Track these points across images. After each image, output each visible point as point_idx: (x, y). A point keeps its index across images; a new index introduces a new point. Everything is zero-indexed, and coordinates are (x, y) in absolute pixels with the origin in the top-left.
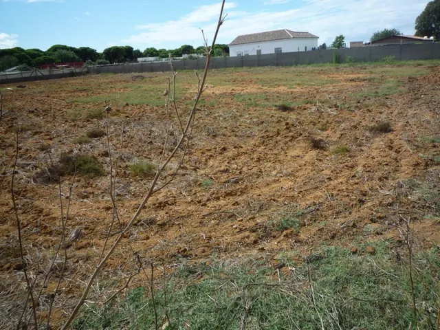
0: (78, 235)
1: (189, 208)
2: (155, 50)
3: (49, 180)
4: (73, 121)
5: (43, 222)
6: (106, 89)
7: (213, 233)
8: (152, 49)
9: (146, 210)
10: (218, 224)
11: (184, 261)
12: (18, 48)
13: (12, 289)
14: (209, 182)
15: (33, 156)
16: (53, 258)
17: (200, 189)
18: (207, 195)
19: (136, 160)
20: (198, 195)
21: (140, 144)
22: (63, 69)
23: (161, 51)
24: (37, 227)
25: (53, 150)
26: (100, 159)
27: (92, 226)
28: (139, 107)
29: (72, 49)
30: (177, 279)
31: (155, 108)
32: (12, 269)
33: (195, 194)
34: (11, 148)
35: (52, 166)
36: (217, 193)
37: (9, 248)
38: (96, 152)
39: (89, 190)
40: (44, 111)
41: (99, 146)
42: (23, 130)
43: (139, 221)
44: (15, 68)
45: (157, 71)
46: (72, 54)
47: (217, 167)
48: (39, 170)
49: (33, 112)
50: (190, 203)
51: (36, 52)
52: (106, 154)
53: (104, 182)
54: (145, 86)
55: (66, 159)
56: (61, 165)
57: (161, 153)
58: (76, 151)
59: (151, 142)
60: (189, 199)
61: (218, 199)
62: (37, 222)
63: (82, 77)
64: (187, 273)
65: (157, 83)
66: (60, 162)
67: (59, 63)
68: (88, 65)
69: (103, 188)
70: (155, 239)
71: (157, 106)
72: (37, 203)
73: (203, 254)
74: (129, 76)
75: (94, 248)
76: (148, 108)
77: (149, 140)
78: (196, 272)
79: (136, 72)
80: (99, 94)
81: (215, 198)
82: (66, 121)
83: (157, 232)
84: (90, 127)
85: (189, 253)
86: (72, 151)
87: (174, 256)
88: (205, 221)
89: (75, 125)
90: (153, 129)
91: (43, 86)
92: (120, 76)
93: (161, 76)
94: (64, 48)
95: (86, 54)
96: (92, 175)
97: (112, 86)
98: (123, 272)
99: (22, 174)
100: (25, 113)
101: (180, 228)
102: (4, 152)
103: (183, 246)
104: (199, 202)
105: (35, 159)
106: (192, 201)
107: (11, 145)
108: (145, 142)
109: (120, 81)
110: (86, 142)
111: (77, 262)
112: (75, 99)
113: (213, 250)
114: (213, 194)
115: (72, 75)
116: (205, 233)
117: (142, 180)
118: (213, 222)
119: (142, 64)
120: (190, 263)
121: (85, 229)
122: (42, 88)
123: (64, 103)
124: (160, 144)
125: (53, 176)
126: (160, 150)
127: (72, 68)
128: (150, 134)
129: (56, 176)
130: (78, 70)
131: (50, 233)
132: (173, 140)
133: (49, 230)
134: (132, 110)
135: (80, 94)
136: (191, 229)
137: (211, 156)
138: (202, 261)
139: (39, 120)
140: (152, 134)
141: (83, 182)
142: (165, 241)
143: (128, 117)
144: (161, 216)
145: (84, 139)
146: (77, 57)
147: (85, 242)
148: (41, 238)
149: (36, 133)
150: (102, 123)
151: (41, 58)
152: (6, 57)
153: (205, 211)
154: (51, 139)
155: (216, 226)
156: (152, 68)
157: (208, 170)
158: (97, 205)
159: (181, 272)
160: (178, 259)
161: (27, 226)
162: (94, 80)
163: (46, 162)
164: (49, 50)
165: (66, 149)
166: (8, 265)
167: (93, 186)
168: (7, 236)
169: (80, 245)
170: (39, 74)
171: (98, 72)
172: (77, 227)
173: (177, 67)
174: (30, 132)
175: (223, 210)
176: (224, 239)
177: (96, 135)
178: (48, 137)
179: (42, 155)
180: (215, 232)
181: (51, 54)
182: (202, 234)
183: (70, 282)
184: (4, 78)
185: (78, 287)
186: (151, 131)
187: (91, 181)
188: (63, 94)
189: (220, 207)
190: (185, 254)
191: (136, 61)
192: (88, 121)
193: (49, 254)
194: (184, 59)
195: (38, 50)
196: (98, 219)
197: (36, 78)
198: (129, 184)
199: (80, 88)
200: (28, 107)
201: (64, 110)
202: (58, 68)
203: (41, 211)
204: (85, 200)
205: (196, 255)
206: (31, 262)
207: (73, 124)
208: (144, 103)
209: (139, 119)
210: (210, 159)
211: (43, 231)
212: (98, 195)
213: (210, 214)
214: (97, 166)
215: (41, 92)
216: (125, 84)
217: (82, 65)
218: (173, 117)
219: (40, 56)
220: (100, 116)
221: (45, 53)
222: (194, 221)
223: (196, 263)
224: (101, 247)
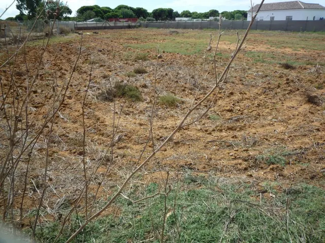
0: (120, 139)
1: (198, 135)
2: (189, 13)
3: (106, 99)
4: (126, 60)
5: (99, 127)
6: (150, 39)
7: (213, 156)
8: (187, 11)
9: (167, 130)
10: (218, 150)
11: (189, 172)
12: (96, 6)
13: (75, 166)
14: (216, 117)
15: (98, 81)
16: (102, 151)
17: (208, 121)
18: (213, 127)
19: (165, 93)
20: (206, 125)
21: (169, 82)
22: (123, 23)
23: (193, 13)
24: (95, 129)
25: (111, 79)
26: (141, 89)
27: (129, 135)
28: (172, 54)
29: (131, 8)
30: (182, 184)
31: (183, 56)
32: (76, 154)
33: (204, 124)
34: (85, 74)
35: (109, 90)
36: (221, 127)
37: (76, 140)
38: (139, 84)
39: (131, 109)
40: (108, 51)
41: (141, 80)
42: (93, 63)
43: (161, 137)
44: (93, 19)
45: (188, 28)
46: (131, 12)
47: (224, 107)
48: (100, 91)
49: (101, 51)
50: (199, 130)
51: (107, 9)
52: (145, 86)
53: (141, 106)
54: (179, 39)
55: (119, 86)
56: (115, 90)
57: (184, 90)
58: (125, 82)
59: (177, 81)
60: (199, 127)
61: (221, 131)
62: (95, 126)
63: (136, 29)
64: (190, 181)
65: (187, 38)
66: (114, 88)
67: (121, 18)
68: (141, 21)
69: (140, 110)
70: (170, 152)
71: (185, 55)
72: (97, 113)
73: (204, 170)
74: (168, 31)
75: (129, 150)
76: (178, 56)
77: (176, 80)
78: (196, 182)
79: (173, 28)
80: (146, 42)
81: (218, 129)
82: (122, 60)
83: (173, 147)
84: (137, 66)
85: (194, 166)
86: (123, 81)
87: (182, 166)
88: (209, 146)
89: (127, 63)
90: (180, 72)
91: (109, 34)
92: (161, 30)
93: (191, 32)
94: (126, 7)
95: (140, 13)
96: (134, 99)
97: (156, 37)
98: (145, 170)
99: (90, 92)
100: (96, 51)
101: (189, 147)
102: (81, 76)
103: (190, 161)
104: (206, 131)
105: (99, 83)
106: (201, 129)
107: (85, 72)
108: (173, 81)
109: (161, 34)
110: (133, 76)
111: (117, 157)
112: (129, 45)
113: (212, 168)
114: (218, 126)
115: (129, 27)
116: (207, 155)
117: (167, 108)
118: (214, 147)
119: (178, 23)
120: (194, 174)
121: (125, 136)
122: (109, 35)
123: (121, 47)
124: (183, 84)
125: (109, 97)
126: (183, 88)
127: (130, 22)
128: (177, 76)
129: (111, 97)
130: (133, 24)
131: (103, 135)
132: (194, 82)
133: (102, 132)
134: (166, 56)
135: (133, 42)
136: (197, 149)
137: (221, 97)
138: (203, 174)
139: (104, 57)
140: (179, 76)
141: (127, 104)
142: (177, 155)
143: (163, 61)
144: (177, 136)
145: (132, 74)
146: (134, 15)
147: (123, 145)
148: (96, 137)
149: (101, 66)
150: (145, 63)
151: (110, 14)
152: (88, 12)
153: (210, 138)
154: (110, 71)
155: (217, 151)
156: (185, 26)
157: (216, 108)
158: (134, 121)
159: (186, 179)
160: (185, 169)
161: (89, 127)
162: (143, 32)
163: (106, 87)
164: (116, 9)
165: (119, 79)
166: (75, 150)
167: (134, 107)
168: (76, 132)
169: (120, 146)
170: (108, 25)
171: (147, 26)
172: (120, 134)
173: (201, 27)
174: (97, 65)
175: (223, 140)
176: (221, 162)
177: (140, 72)
178: (109, 70)
179: (104, 81)
180: (215, 155)
181: (116, 12)
182: (205, 155)
183: (111, 170)
184: (86, 26)
185: (115, 174)
186: (178, 73)
187: (133, 104)
188: (122, 41)
189: (222, 137)
190: (190, 167)
191: (174, 20)
192: (136, 61)
193: (100, 148)
194: (210, 20)
195: (109, 8)
196: (134, 131)
197: (105, 28)
198: (157, 110)
199: (133, 37)
200: (98, 48)
201: (121, 52)
202: (120, 21)
203: (98, 119)
204: (127, 116)
205: (198, 169)
206: (89, 152)
207: (125, 62)
208: (176, 52)
209: (171, 64)
210: (219, 99)
211: (98, 133)
212: (136, 114)
213: (214, 141)
214: (137, 94)
215: (108, 38)
216: (164, 37)
217: (136, 20)
218: (196, 65)
219: (109, 12)
220: (144, 59)
221: (113, 11)
222: (201, 144)
223: (197, 175)
224: (134, 151)
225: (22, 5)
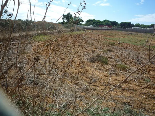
0: (94, 81)
1: (136, 88)
2: (140, 24)
3: (92, 61)
4: (104, 44)
5: (86, 73)
6: (117, 36)
7: (143, 101)
8: (138, 24)
9: (119, 82)
10: (147, 99)
11: (128, 107)
12: (94, 19)
13: (72, 89)
14: (148, 80)
15: (89, 52)
16: (85, 85)
17: (143, 81)
18: (146, 85)
19: (121, 63)
20: (142, 84)
21: (124, 57)
22: (106, 28)
23: (142, 25)
24: (84, 74)
25: (95, 52)
26: (109, 59)
27: (99, 80)
28: (127, 44)
29: (110, 21)
30: (123, 112)
31: (133, 46)
32: (74, 84)
33: (140, 83)
34: (84, 49)
35: (94, 57)
36: (150, 86)
37: (75, 77)
38: (108, 56)
39: (102, 68)
40: (96, 40)
41: (110, 54)
42: (89, 44)
43: (115, 85)
44: (92, 25)
45: (138, 32)
46: (109, 23)
47: (153, 75)
48: (89, 57)
49: (93, 39)
50: (137, 85)
51: (99, 21)
52: (111, 58)
53: (108, 67)
54: (132, 37)
55: (98, 56)
56: (96, 58)
57: (131, 63)
58: (102, 54)
59: (128, 58)
60: (137, 84)
61: (150, 88)
62: (84, 73)
63: (111, 31)
64: (128, 112)
65: (137, 37)
66: (96, 56)
67: (105, 26)
68: (114, 27)
69: (107, 69)
70: (119, 94)
71: (135, 45)
72: (86, 67)
73: (137, 108)
74: (127, 32)
75: (98, 87)
76: (131, 45)
77: (128, 57)
78: (131, 113)
79: (130, 31)
80: (115, 37)
81: (149, 87)
82: (102, 44)
83: (121, 91)
84: (108, 48)
85: (131, 104)
86: (100, 54)
87: (124, 103)
88: (142, 95)
89: (104, 46)
90: (130, 53)
91: (98, 32)
92: (123, 32)
93: (139, 34)
94: (108, 21)
95: (114, 23)
96: (104, 63)
97: (120, 35)
98: (104, 100)
99: (85, 57)
100: (91, 39)
101: (130, 93)
102: (82, 49)
103: (129, 101)
104: (141, 87)
105: (90, 53)
106: (138, 85)
107: (84, 48)
108: (126, 57)
109: (123, 34)
110: (106, 52)
111: (92, 89)
112: (106, 38)
113: (141, 108)
114: (149, 85)
115: (108, 30)
116: (140, 100)
117: (121, 70)
118: (145, 97)
119: (133, 29)
120: (131, 109)
121: (97, 80)
122: (98, 33)
123: (103, 38)
124: (131, 59)
126: (131, 62)
127: (108, 28)
128: (129, 55)
129: (94, 61)
130: (110, 28)
131: (87, 77)
132: (137, 59)
133: (87, 76)
134: (124, 45)
135: (109, 36)
136: (134, 95)
137: (152, 70)
138: (136, 110)
139: (94, 42)
140: (130, 55)
141: (101, 65)
142: (123, 96)
143: (122, 47)
144: (124, 86)
145: (105, 51)
146: (111, 24)
147: (96, 84)
148: (84, 78)
149: (92, 46)
150: (113, 47)
151: (100, 23)
152: (90, 22)
153: (143, 91)
154: (96, 49)
155: (146, 99)
156: (137, 31)
157: (149, 75)
158: (103, 74)
159: (126, 110)
160: (126, 105)
161: (81, 73)
162: (114, 32)
163: (92, 55)
164: (103, 21)
165: (99, 53)
166: (73, 82)
167: (104, 67)
168: (76, 74)
169: (94, 84)
170: (98, 28)
171: (116, 30)
172: (95, 79)
173: (145, 32)
174: (90, 45)
175: (151, 93)
176: (148, 106)
177: (109, 51)
178: (95, 48)
179: (92, 53)
180: (145, 101)
181: (103, 22)
182: (138, 100)
183: (88, 95)
184: (88, 28)
185: (89, 98)
186: (129, 54)
187: (104, 65)
188: (103, 36)
189: (150, 92)
190: (129, 104)
191: (131, 28)
192: (108, 45)
193: (85, 83)
194: (151, 29)
195: (100, 21)
196: (102, 79)
197: (97, 29)
198: (115, 70)
199: (109, 34)
200: (92, 38)
201: (102, 40)
202: (104, 27)
203: (86, 70)
204: (100, 71)
205: (133, 107)
206: (79, 84)
207: (103, 45)
208: (130, 43)
209: (126, 49)
210: (151, 71)
211: (85, 76)
212: (104, 71)
213: (145, 93)
214: (107, 61)
215: (97, 34)
216: (124, 35)
217: (112, 27)
218: (140, 51)
219: (100, 22)
220: (113, 45)
221: (101, 22)
222: (137, 93)
223: (132, 110)
224: (100, 88)
225: (64, 18)
